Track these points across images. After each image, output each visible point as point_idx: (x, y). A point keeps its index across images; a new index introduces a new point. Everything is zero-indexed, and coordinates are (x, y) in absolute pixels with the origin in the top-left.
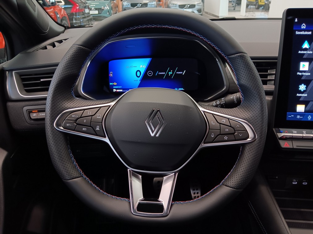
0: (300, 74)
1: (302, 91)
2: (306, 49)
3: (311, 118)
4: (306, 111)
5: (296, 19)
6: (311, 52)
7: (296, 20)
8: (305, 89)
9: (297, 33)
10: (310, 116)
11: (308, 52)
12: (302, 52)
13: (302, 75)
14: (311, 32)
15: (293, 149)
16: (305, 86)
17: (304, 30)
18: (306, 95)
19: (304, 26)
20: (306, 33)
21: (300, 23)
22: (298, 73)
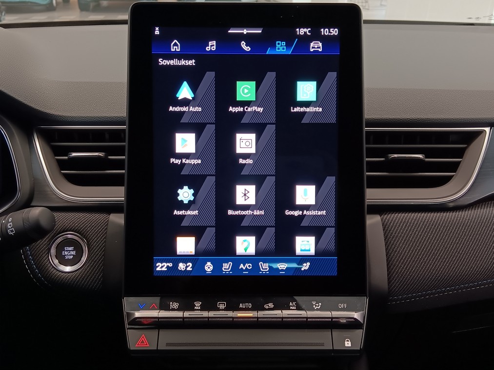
0: (178, 161)
1: (186, 202)
2: (185, 102)
3: (212, 268)
4: (198, 253)
5: (157, 29)
6: (200, 109)
7: (157, 32)
8: (192, 198)
9: (162, 62)
10: (209, 264)
11: (191, 109)
12: (177, 109)
13: (183, 165)
14: (194, 61)
15: (157, 351)
16: (192, 191)
17: (178, 56)
18: (196, 212)
19: (175, 47)
20: (183, 62)
21: (166, 39)
22: (172, 160)
